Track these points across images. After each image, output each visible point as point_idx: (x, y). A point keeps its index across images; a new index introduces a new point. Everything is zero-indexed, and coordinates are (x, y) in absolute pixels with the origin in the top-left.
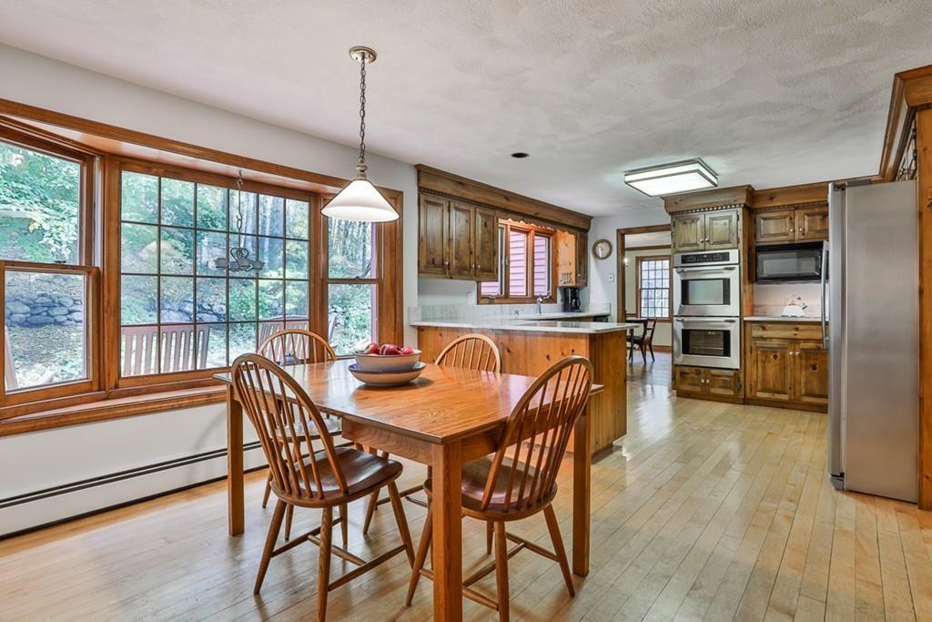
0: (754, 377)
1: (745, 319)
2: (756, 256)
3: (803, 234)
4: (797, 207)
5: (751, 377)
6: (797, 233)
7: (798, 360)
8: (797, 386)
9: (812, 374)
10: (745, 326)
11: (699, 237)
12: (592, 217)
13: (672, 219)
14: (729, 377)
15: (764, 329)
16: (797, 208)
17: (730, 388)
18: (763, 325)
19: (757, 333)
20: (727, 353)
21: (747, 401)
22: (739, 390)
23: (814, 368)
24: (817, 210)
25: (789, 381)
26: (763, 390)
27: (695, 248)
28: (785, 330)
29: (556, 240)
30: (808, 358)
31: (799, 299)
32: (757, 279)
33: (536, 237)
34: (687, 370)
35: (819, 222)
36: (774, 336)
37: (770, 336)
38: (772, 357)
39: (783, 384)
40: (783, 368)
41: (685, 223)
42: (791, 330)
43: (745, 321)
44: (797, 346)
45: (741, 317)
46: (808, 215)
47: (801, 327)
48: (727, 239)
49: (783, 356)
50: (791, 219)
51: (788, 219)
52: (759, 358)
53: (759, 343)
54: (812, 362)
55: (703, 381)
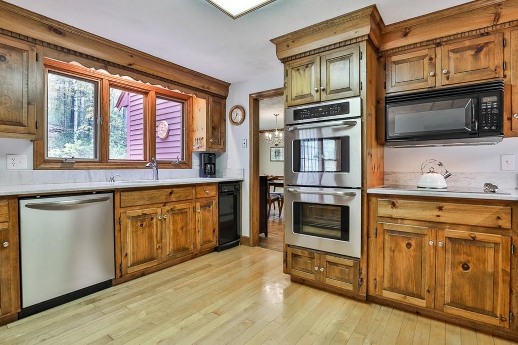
0: (380, 271)
1: (370, 191)
2: (386, 107)
3: (448, 78)
4: (438, 43)
5: (376, 269)
6: (439, 78)
7: (441, 253)
8: (438, 289)
9: (463, 275)
10: (369, 201)
11: (313, 87)
12: (230, 84)
13: (285, 67)
14: (347, 266)
15: (394, 205)
16: (439, 45)
17: (348, 281)
18: (392, 200)
19: (384, 210)
20: (345, 234)
21: (369, 300)
22: (360, 285)
23: (466, 267)
24: (467, 43)
25: (426, 282)
26: (392, 289)
27: (308, 100)
28: (424, 209)
29: (191, 106)
30: (455, 252)
31: (440, 164)
32: (386, 140)
33: (159, 101)
34: (299, 252)
35: (470, 59)
36: (407, 216)
37: (402, 216)
38: (404, 245)
39: (419, 284)
40: (420, 262)
41: (298, 70)
42: (431, 209)
43: (368, 194)
44: (440, 232)
45: (363, 188)
46: (454, 51)
47: (446, 206)
48: (347, 86)
49: (420, 246)
50: (431, 59)
51: (426, 60)
52: (387, 246)
53: (388, 225)
54: (463, 258)
55: (316, 268)
